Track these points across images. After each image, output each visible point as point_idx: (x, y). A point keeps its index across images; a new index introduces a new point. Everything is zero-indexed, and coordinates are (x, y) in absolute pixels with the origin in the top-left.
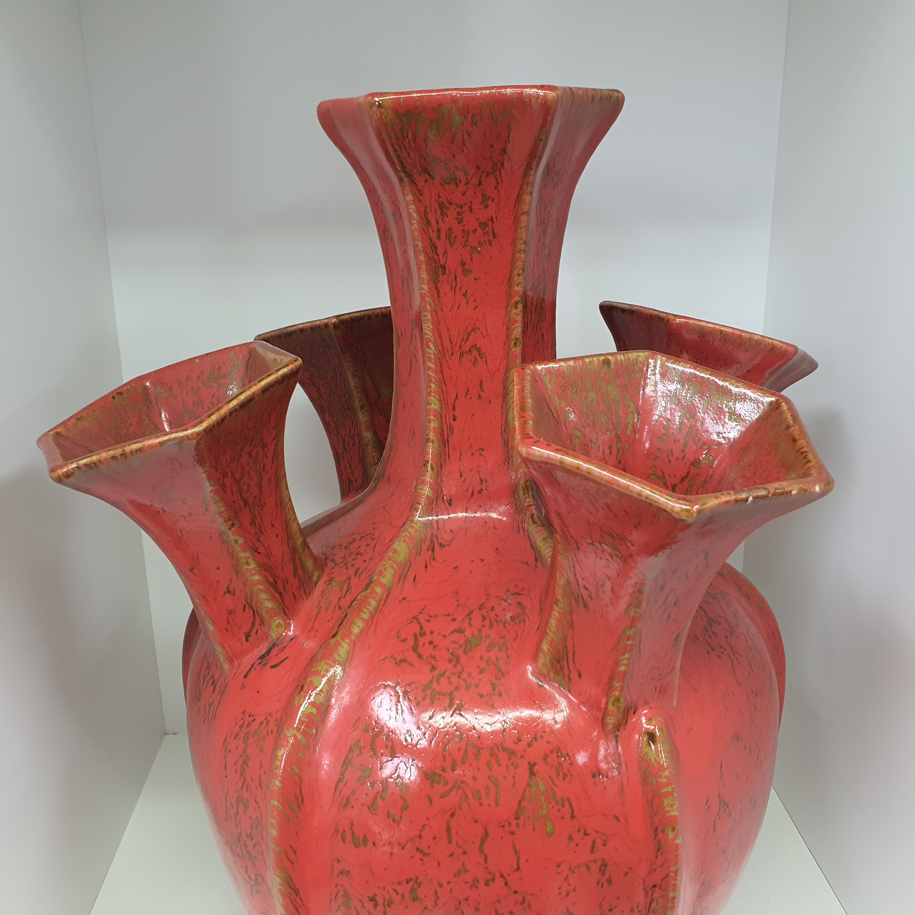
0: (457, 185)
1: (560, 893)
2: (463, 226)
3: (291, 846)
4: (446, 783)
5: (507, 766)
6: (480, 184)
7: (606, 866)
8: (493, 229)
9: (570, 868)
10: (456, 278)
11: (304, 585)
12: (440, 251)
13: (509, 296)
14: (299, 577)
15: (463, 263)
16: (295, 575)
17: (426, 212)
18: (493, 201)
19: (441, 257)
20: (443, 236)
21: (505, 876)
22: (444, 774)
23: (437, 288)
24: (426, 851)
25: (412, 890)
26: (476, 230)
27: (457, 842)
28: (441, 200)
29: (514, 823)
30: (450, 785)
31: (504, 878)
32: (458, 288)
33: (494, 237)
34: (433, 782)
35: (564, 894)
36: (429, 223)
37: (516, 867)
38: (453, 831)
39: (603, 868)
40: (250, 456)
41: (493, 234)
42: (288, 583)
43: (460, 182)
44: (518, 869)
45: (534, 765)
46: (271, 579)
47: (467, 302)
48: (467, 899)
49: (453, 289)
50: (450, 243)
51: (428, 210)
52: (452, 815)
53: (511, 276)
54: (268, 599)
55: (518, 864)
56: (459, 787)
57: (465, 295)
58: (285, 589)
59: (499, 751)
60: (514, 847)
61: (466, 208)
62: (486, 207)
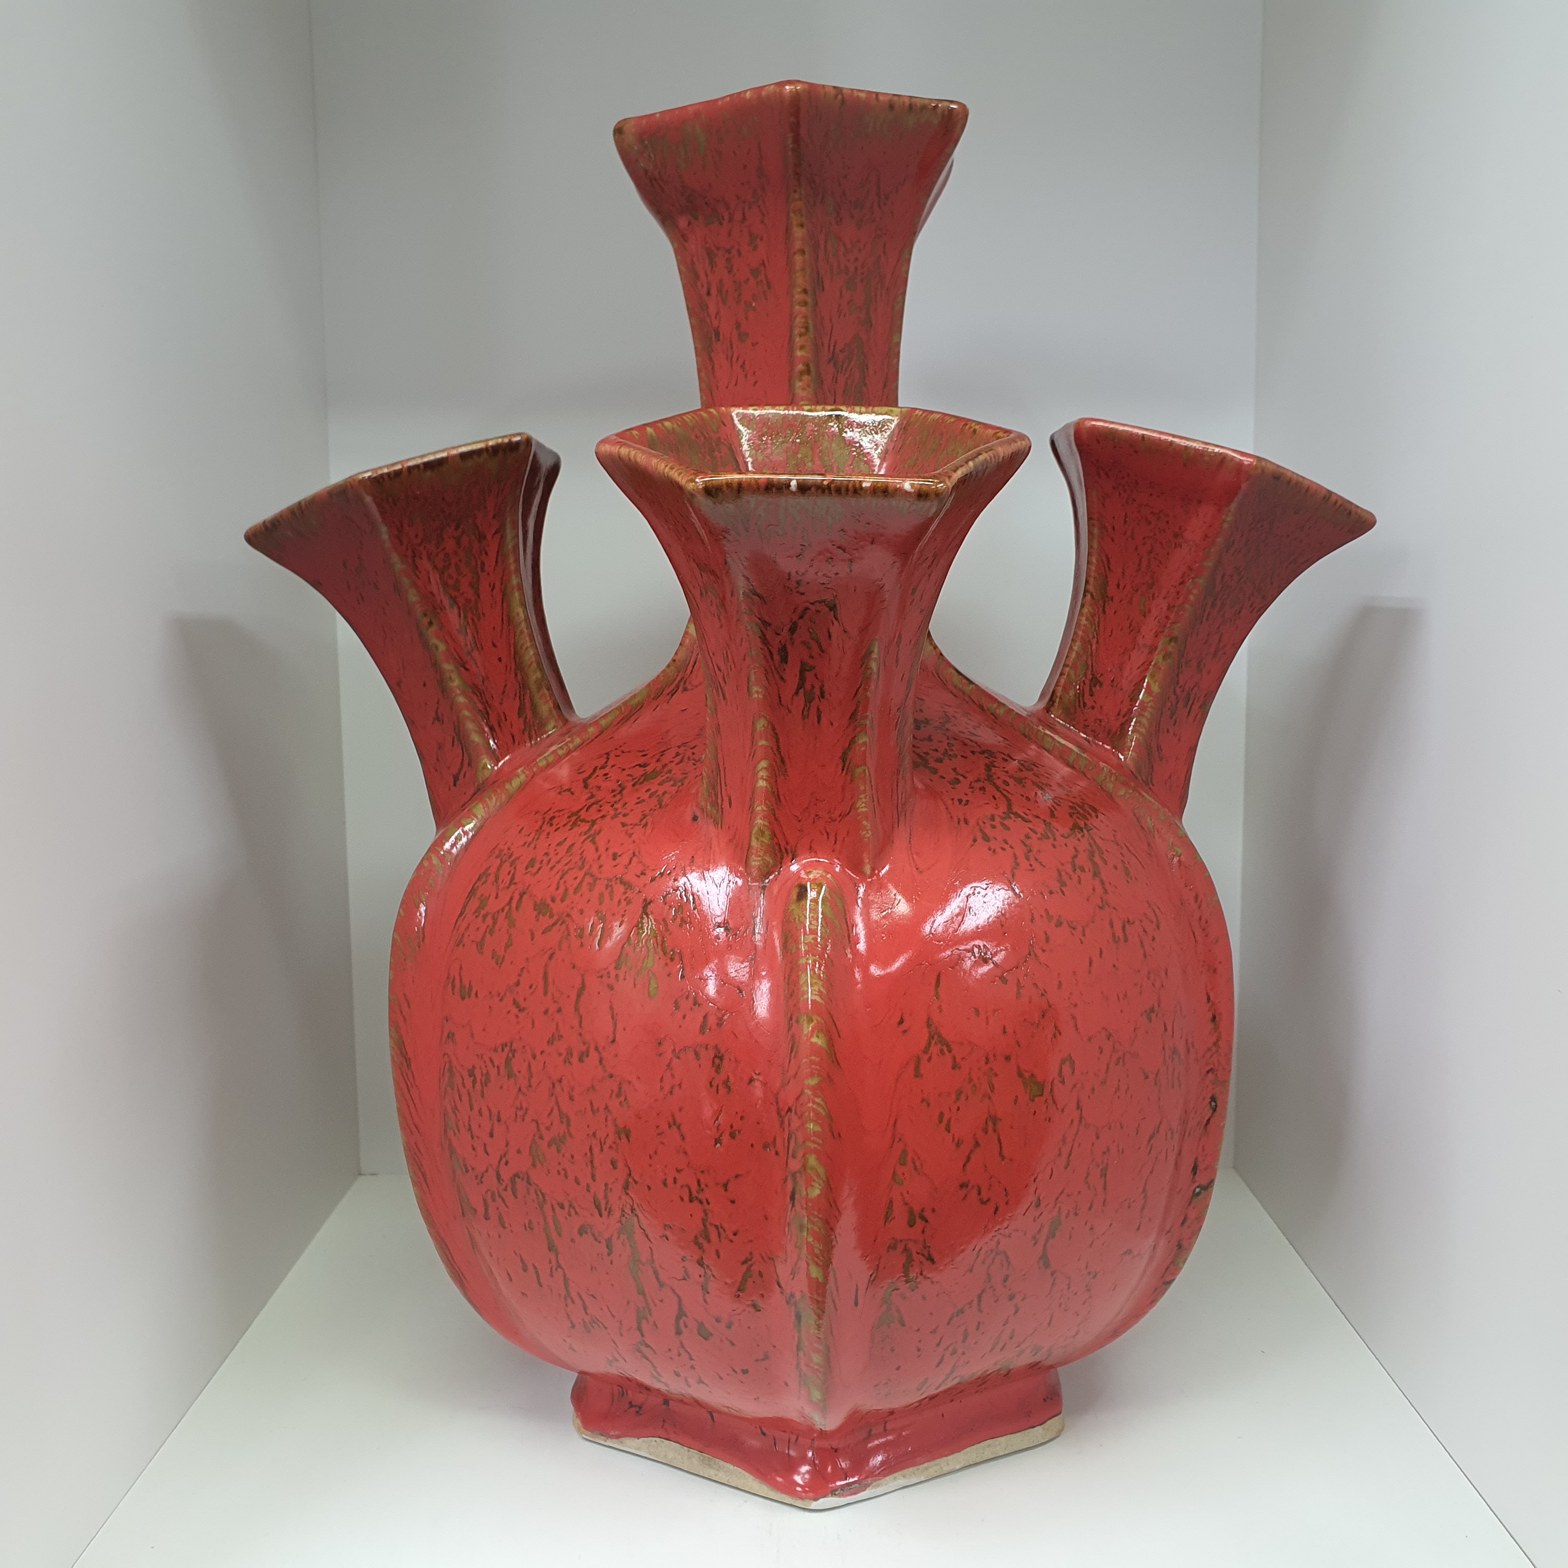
0: (721, 224)
1: (662, 1088)
2: (734, 276)
3: (405, 995)
4: (551, 917)
5: (620, 901)
6: (744, 219)
7: (721, 1058)
8: (766, 278)
9: (674, 1050)
10: (731, 345)
11: (530, 731)
12: (712, 309)
13: (792, 366)
14: (526, 718)
15: (738, 325)
16: (519, 715)
17: (693, 263)
18: (761, 239)
19: (713, 317)
20: (714, 291)
21: (600, 1049)
22: (552, 904)
23: (711, 359)
24: (523, 1005)
25: (508, 1061)
26: (748, 280)
27: (553, 995)
28: (707, 246)
29: (613, 974)
30: (555, 918)
31: (599, 1052)
32: (734, 359)
33: (769, 288)
34: (539, 914)
35: (667, 1089)
36: (697, 276)
37: (611, 1038)
38: (550, 980)
39: (717, 1061)
40: (458, 543)
41: (768, 283)
42: (506, 720)
43: (723, 219)
44: (613, 1041)
45: (649, 903)
46: (480, 706)
47: (746, 376)
48: (560, 1081)
49: (729, 360)
50: (723, 300)
51: (695, 260)
52: (551, 957)
53: (791, 336)
54: (476, 732)
55: (614, 1034)
56: (563, 922)
57: (742, 366)
58: (500, 726)
59: (616, 883)
60: (611, 1008)
61: (734, 252)
62: (755, 248)
